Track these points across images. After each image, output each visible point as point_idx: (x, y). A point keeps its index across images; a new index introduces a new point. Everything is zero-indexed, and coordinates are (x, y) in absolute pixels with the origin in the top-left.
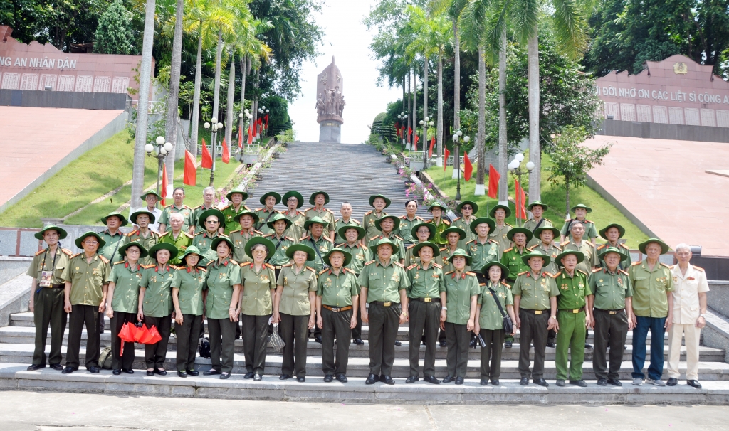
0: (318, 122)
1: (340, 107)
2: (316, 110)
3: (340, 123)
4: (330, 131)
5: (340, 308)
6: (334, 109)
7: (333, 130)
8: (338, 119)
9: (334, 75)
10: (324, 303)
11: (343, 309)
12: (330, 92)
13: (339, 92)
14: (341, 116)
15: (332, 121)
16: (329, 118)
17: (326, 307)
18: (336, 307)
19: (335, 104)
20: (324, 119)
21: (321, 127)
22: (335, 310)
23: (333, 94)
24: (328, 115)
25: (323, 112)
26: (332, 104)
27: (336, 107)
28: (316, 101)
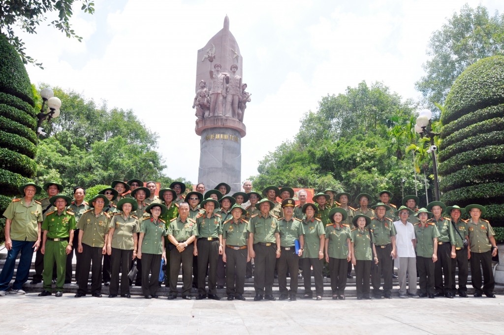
0: (199, 132)
1: (240, 103)
2: (195, 110)
3: (240, 132)
4: (219, 149)
5: (240, 247)
6: (229, 107)
7: (227, 148)
8: (236, 125)
9: (229, 48)
10: (228, 244)
11: (241, 248)
12: (221, 76)
13: (238, 77)
14: (241, 120)
15: (224, 129)
16: (220, 124)
17: (229, 246)
18: (237, 246)
19: (229, 98)
20: (209, 125)
21: (202, 142)
22: (236, 248)
23: (227, 80)
24: (217, 118)
25: (207, 114)
26: (225, 98)
27: (232, 104)
28: (195, 95)
